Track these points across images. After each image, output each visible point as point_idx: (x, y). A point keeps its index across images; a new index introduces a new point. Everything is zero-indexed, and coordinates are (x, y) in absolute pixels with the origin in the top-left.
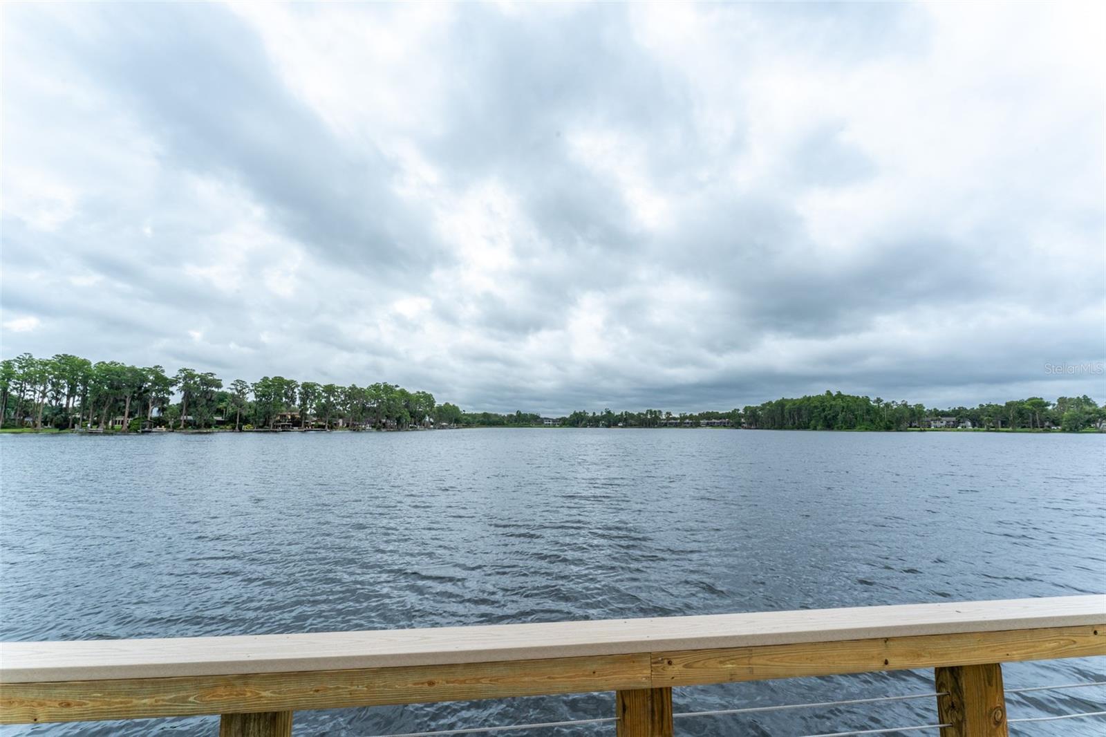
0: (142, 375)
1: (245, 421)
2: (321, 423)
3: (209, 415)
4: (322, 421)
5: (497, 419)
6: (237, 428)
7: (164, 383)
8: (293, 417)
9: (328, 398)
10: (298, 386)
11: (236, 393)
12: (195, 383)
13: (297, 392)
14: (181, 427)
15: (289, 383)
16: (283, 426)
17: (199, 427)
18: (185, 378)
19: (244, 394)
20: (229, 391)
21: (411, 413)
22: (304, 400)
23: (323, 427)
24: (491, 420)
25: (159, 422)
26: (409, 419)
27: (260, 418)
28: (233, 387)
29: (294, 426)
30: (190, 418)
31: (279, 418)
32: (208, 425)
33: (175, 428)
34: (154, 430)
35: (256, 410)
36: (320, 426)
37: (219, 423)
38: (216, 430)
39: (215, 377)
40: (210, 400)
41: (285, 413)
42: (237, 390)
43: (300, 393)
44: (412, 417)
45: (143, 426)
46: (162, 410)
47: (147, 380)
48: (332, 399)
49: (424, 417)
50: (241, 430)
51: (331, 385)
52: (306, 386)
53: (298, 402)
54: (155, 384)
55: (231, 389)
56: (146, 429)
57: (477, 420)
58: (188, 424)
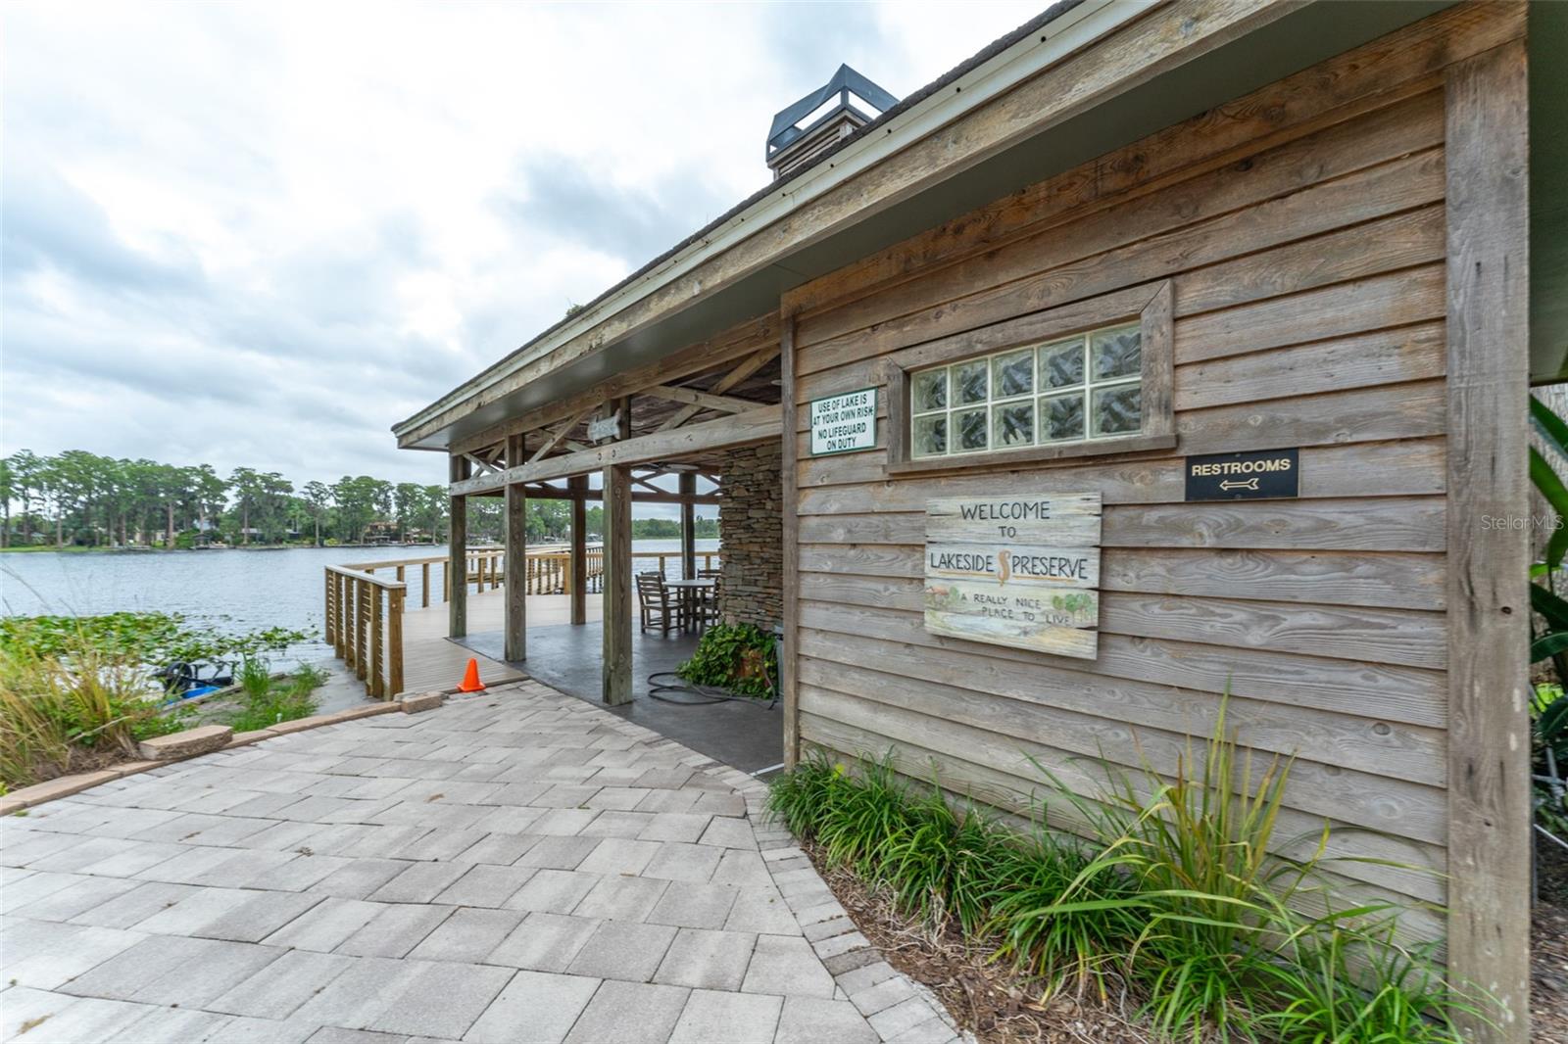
0: (186, 476)
1: (327, 533)
2: (426, 536)
3: (280, 527)
4: (426, 533)
5: (670, 527)
6: (317, 543)
7: (215, 487)
8: (388, 528)
9: (433, 503)
10: (392, 488)
11: (312, 498)
12: (256, 486)
13: (392, 496)
14: (245, 542)
15: (379, 484)
16: (378, 540)
17: (268, 542)
18: (242, 479)
19: (322, 499)
20: (302, 497)
21: (545, 521)
22: (400, 505)
23: (430, 540)
24: (660, 529)
25: (214, 537)
26: (543, 529)
27: (345, 530)
28: (307, 490)
29: (392, 539)
30: (254, 531)
31: (368, 530)
32: (279, 540)
33: (236, 544)
34: (211, 546)
35: (339, 520)
36: (425, 540)
37: (293, 537)
38: (290, 546)
39: (283, 478)
40: (279, 507)
41: (377, 524)
42: (313, 494)
43: (397, 498)
44: (547, 526)
45: (194, 543)
46: (216, 521)
47: (191, 484)
48: (439, 504)
49: (563, 525)
50: (322, 546)
51: (437, 487)
52: (402, 488)
53: (394, 509)
54: (202, 487)
55: (305, 493)
56: (202, 546)
57: (641, 529)
58: (253, 538)
